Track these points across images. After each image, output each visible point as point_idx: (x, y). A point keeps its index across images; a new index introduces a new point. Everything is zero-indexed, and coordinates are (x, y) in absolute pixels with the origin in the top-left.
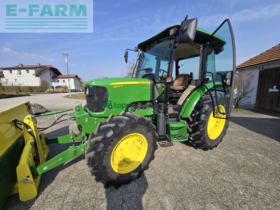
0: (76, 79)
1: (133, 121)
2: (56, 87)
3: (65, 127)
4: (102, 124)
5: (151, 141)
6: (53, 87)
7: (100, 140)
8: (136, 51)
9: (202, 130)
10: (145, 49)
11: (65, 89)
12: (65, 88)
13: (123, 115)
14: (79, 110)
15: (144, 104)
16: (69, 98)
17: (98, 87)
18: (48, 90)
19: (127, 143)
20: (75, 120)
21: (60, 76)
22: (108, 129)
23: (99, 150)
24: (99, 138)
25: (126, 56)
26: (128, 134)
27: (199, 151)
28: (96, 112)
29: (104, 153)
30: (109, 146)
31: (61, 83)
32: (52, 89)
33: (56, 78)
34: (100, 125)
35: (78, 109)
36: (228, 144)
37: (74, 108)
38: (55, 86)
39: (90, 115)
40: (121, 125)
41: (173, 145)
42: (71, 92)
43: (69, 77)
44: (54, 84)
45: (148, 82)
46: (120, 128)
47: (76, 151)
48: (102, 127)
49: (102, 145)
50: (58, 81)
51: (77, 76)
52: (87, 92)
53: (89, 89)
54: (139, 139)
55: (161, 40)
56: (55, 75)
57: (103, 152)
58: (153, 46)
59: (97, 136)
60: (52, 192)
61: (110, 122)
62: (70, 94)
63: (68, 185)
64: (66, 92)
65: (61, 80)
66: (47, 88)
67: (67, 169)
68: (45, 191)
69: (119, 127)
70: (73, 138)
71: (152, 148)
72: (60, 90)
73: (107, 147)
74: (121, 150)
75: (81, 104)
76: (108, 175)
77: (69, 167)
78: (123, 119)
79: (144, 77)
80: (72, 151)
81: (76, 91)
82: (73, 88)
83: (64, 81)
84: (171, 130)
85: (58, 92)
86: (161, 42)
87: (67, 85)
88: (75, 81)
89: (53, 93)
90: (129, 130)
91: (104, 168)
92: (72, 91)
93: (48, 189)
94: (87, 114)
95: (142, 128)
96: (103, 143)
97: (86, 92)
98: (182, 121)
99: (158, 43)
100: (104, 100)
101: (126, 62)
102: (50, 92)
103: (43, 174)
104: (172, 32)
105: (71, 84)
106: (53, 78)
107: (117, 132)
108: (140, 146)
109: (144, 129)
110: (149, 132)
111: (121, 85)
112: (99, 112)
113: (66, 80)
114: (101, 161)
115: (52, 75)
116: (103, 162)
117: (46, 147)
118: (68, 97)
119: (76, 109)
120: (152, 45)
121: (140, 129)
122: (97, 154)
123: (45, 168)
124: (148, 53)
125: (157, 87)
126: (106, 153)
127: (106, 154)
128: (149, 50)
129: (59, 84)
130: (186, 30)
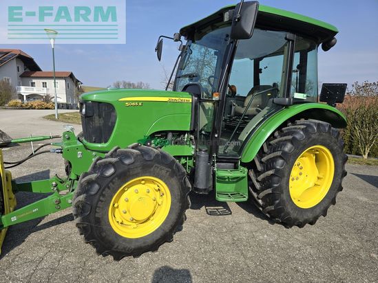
0: (70, 81)
1: (146, 158)
2: (29, 97)
3: (43, 172)
4: (100, 159)
5: (177, 192)
6: (21, 97)
7: (94, 179)
8: (176, 40)
9: (277, 187)
10: (193, 36)
11: (46, 102)
12: (47, 99)
13: (133, 148)
14: (69, 139)
15: (179, 136)
16: (54, 120)
17: (100, 103)
18: (12, 102)
19: (137, 192)
20: (61, 152)
21: (37, 74)
22: (107, 166)
23: (93, 193)
24: (94, 176)
25: (159, 49)
26: (137, 175)
27: (277, 227)
28: (95, 142)
29: (99, 198)
30: (107, 189)
31: (38, 88)
32: (20, 101)
33: (29, 77)
34: (98, 160)
35: (68, 136)
36: (342, 222)
37: (62, 135)
38: (25, 95)
39: (86, 148)
40: (127, 162)
41: (231, 214)
42: (58, 108)
43: (55, 76)
44: (24, 91)
45: (188, 99)
46: (125, 164)
47: (60, 202)
48: (99, 162)
49: (96, 187)
50: (33, 84)
51: (71, 76)
52: (84, 110)
53: (86, 106)
54: (157, 188)
55: (217, 24)
56: (27, 70)
57: (97, 196)
58: (205, 33)
59: (90, 173)
60: (21, 255)
61: (112, 156)
62: (55, 112)
63: (45, 250)
64: (47, 108)
65: (38, 82)
66: (9, 98)
67: (44, 232)
68: (12, 252)
69: (123, 163)
70: (56, 185)
71: (178, 205)
72: (36, 103)
73: (104, 190)
74: (127, 201)
75: (72, 129)
76: (104, 234)
77: (47, 229)
78: (131, 153)
79: (185, 89)
80: (54, 200)
81: (67, 107)
82: (62, 99)
83: (45, 85)
84: (218, 182)
85: (32, 108)
86: (218, 27)
87: (52, 93)
88: (67, 86)
89: (22, 108)
90: (139, 170)
91: (98, 221)
92: (60, 106)
93: (15, 251)
94: (81, 144)
95: (161, 169)
96: (98, 184)
97: (81, 111)
98: (242, 168)
99: (213, 30)
100: (110, 124)
101: (160, 59)
102: (15, 107)
103: (10, 227)
104: (226, 17)
105: (58, 91)
106: (22, 76)
107: (120, 171)
108: (159, 200)
109: (165, 171)
110: (172, 177)
111: (138, 102)
112: (100, 142)
113: (50, 82)
114: (94, 209)
115: (22, 71)
116: (96, 212)
117: (13, 196)
118: (51, 118)
119: (64, 136)
120: (203, 31)
121: (158, 171)
122: (89, 198)
123: (14, 219)
124: (197, 44)
125: (204, 107)
126: (101, 198)
127: (102, 201)
128: (200, 39)
129: (34, 91)
130: (239, 19)
